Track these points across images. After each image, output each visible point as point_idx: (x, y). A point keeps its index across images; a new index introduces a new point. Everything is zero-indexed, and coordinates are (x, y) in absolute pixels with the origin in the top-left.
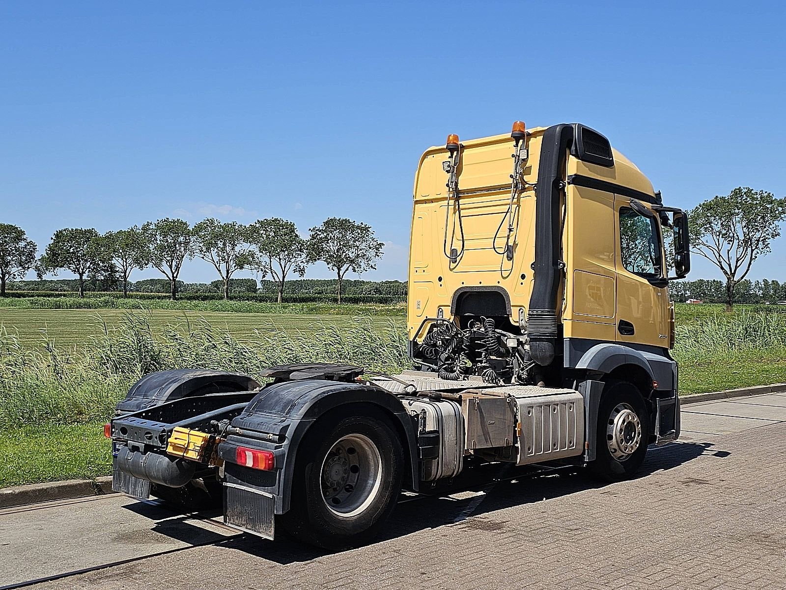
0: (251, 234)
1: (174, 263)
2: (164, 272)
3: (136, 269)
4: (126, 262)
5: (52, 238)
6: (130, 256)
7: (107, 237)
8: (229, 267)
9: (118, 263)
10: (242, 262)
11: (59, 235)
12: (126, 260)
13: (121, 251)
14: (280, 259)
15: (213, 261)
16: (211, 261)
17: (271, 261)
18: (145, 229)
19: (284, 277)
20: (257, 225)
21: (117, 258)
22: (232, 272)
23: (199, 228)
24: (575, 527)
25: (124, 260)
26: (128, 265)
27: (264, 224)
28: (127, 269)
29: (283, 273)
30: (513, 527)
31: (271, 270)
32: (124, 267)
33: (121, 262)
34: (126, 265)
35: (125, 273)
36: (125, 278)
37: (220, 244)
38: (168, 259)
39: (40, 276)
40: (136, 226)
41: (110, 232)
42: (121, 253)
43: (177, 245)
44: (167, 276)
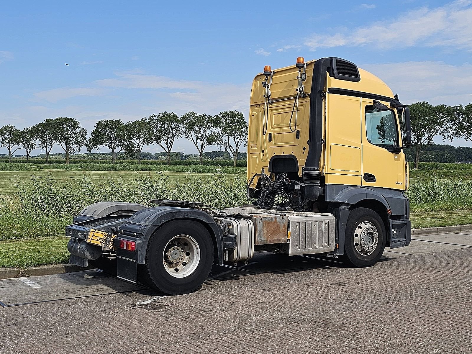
0: (215, 122)
1: (169, 141)
2: (163, 147)
3: (145, 145)
4: (139, 141)
5: (95, 126)
6: (142, 137)
7: (127, 126)
8: (202, 143)
9: (135, 141)
10: (210, 140)
11: (99, 124)
12: (140, 139)
13: (136, 134)
14: (234, 138)
15: (193, 139)
16: (191, 140)
17: (229, 140)
18: (151, 119)
19: (237, 149)
20: (220, 116)
21: (134, 139)
22: (205, 146)
23: (184, 118)
25: (138, 139)
26: (141, 143)
27: (224, 115)
28: (140, 146)
29: (237, 147)
31: (229, 145)
32: (138, 144)
33: (137, 141)
34: (140, 143)
36: (139, 151)
37: (197, 129)
38: (165, 138)
39: (89, 150)
40: (145, 118)
41: (129, 122)
42: (136, 135)
43: (171, 130)
44: (165, 150)
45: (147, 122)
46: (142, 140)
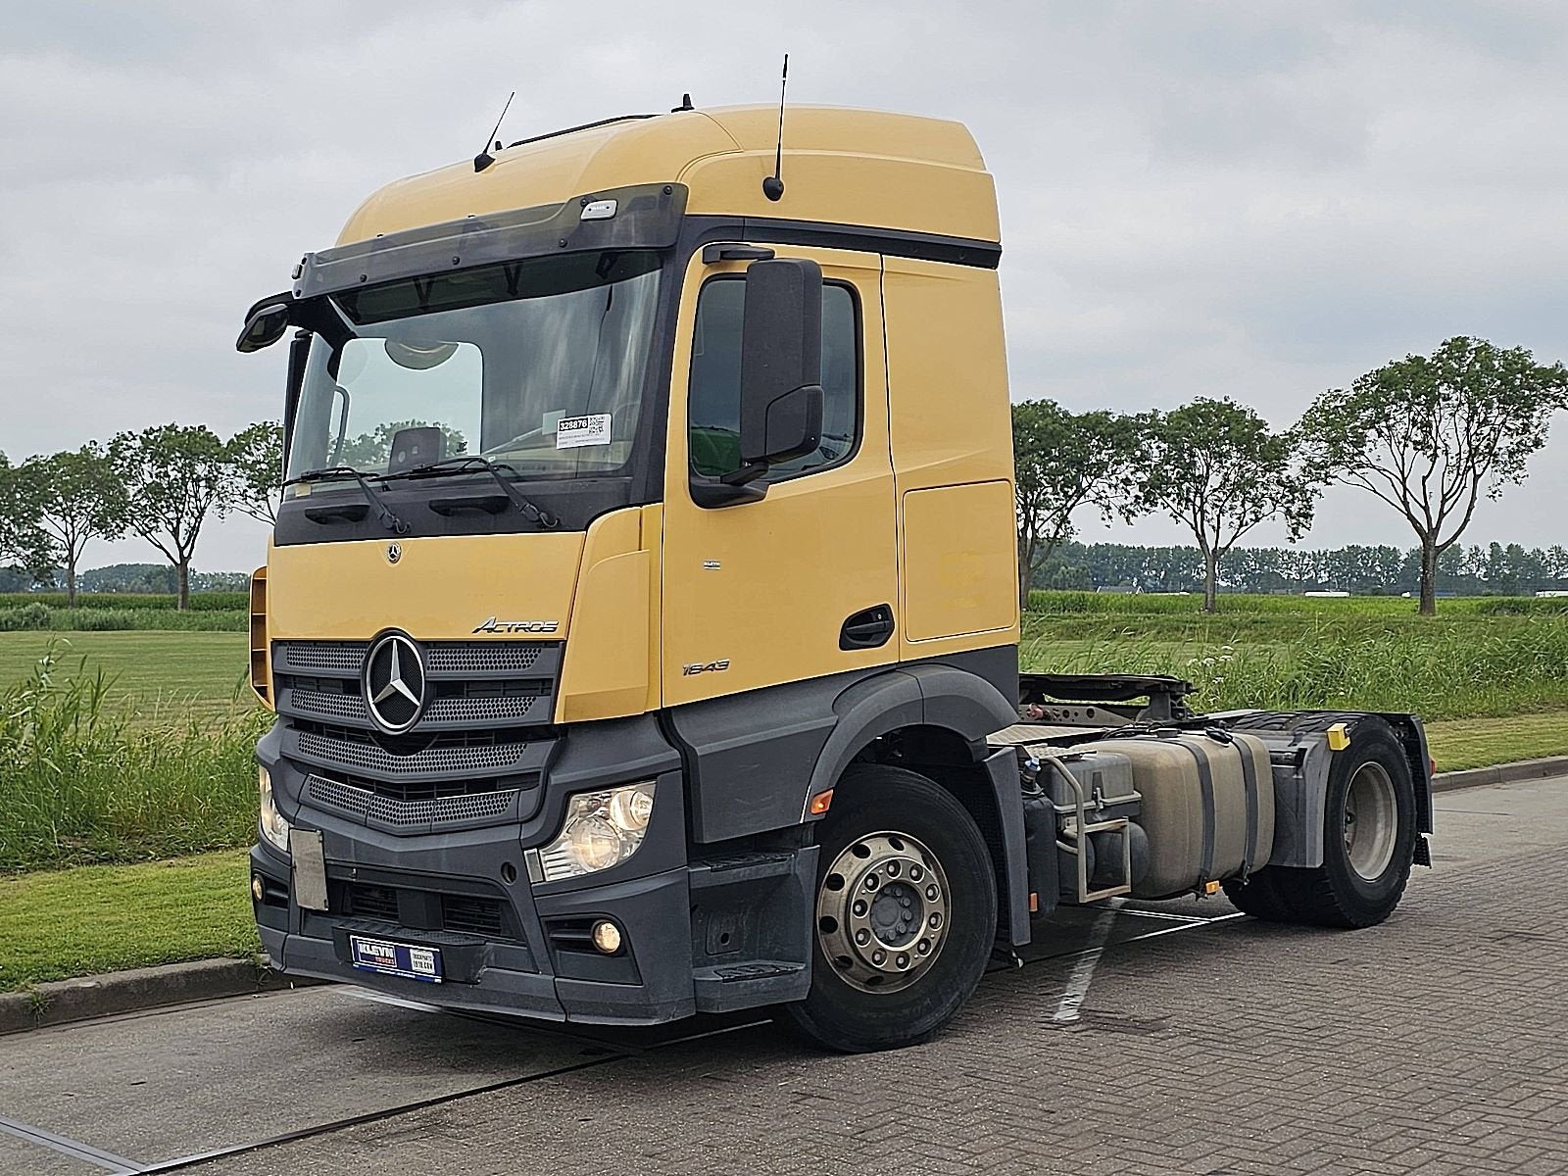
1: (183, 526)
2: (161, 547)
4: (72, 524)
6: (83, 511)
7: (25, 471)
9: (51, 525)
12: (73, 521)
18: (117, 448)
21: (51, 516)
25: (68, 518)
26: (76, 532)
28: (74, 542)
32: (67, 535)
33: (62, 525)
34: (73, 531)
35: (71, 550)
36: (69, 559)
38: (171, 515)
40: (95, 444)
41: (35, 457)
42: (61, 505)
43: (190, 484)
44: (169, 555)
45: (103, 456)
46: (81, 522)
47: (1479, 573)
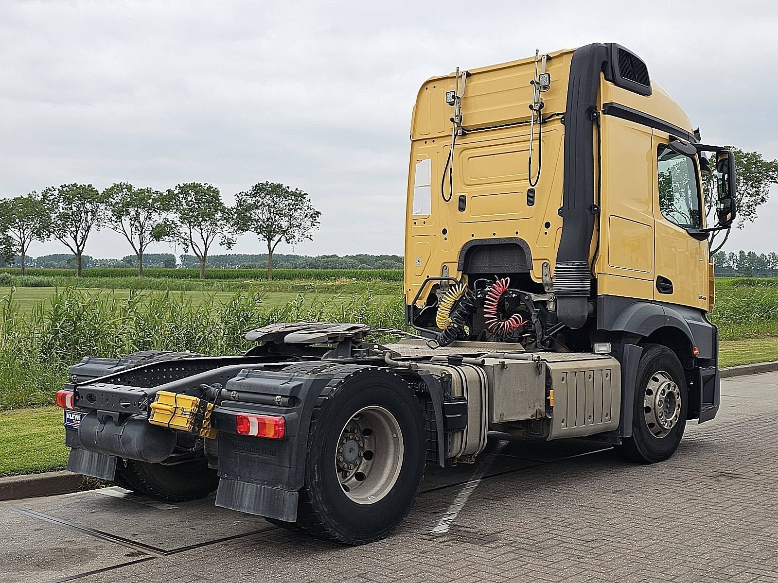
0: (167, 201)
1: (79, 235)
2: (68, 245)
3: (36, 241)
4: (23, 233)
6: (29, 226)
8: (142, 238)
9: (13, 234)
10: (159, 234)
12: (24, 231)
13: (17, 220)
14: (201, 229)
15: (125, 232)
16: (122, 232)
17: (191, 232)
18: (46, 195)
19: (206, 250)
21: (13, 229)
22: (147, 244)
23: (109, 193)
24: (590, 538)
25: (21, 230)
26: (26, 237)
27: (184, 190)
28: (24, 242)
29: (206, 247)
30: (511, 539)
31: (191, 241)
32: (21, 238)
33: (18, 234)
34: (24, 237)
35: (23, 246)
36: (22, 251)
37: (133, 213)
38: (73, 229)
40: (35, 192)
41: (5, 199)
42: (18, 223)
43: (83, 213)
44: (72, 250)
45: (39, 199)
46: (28, 232)
47: (734, 266)
